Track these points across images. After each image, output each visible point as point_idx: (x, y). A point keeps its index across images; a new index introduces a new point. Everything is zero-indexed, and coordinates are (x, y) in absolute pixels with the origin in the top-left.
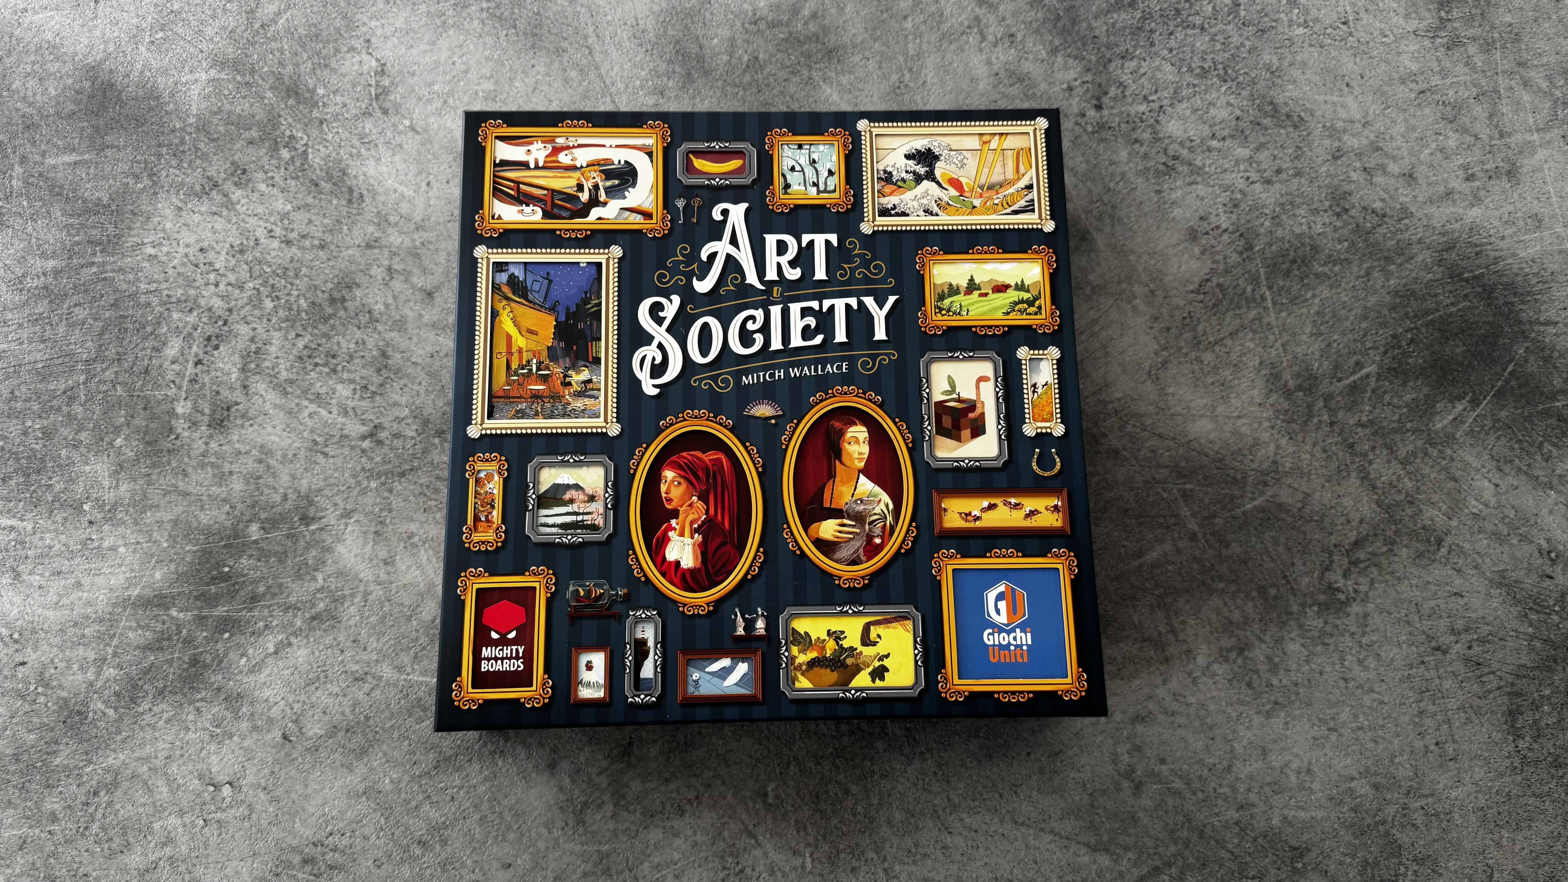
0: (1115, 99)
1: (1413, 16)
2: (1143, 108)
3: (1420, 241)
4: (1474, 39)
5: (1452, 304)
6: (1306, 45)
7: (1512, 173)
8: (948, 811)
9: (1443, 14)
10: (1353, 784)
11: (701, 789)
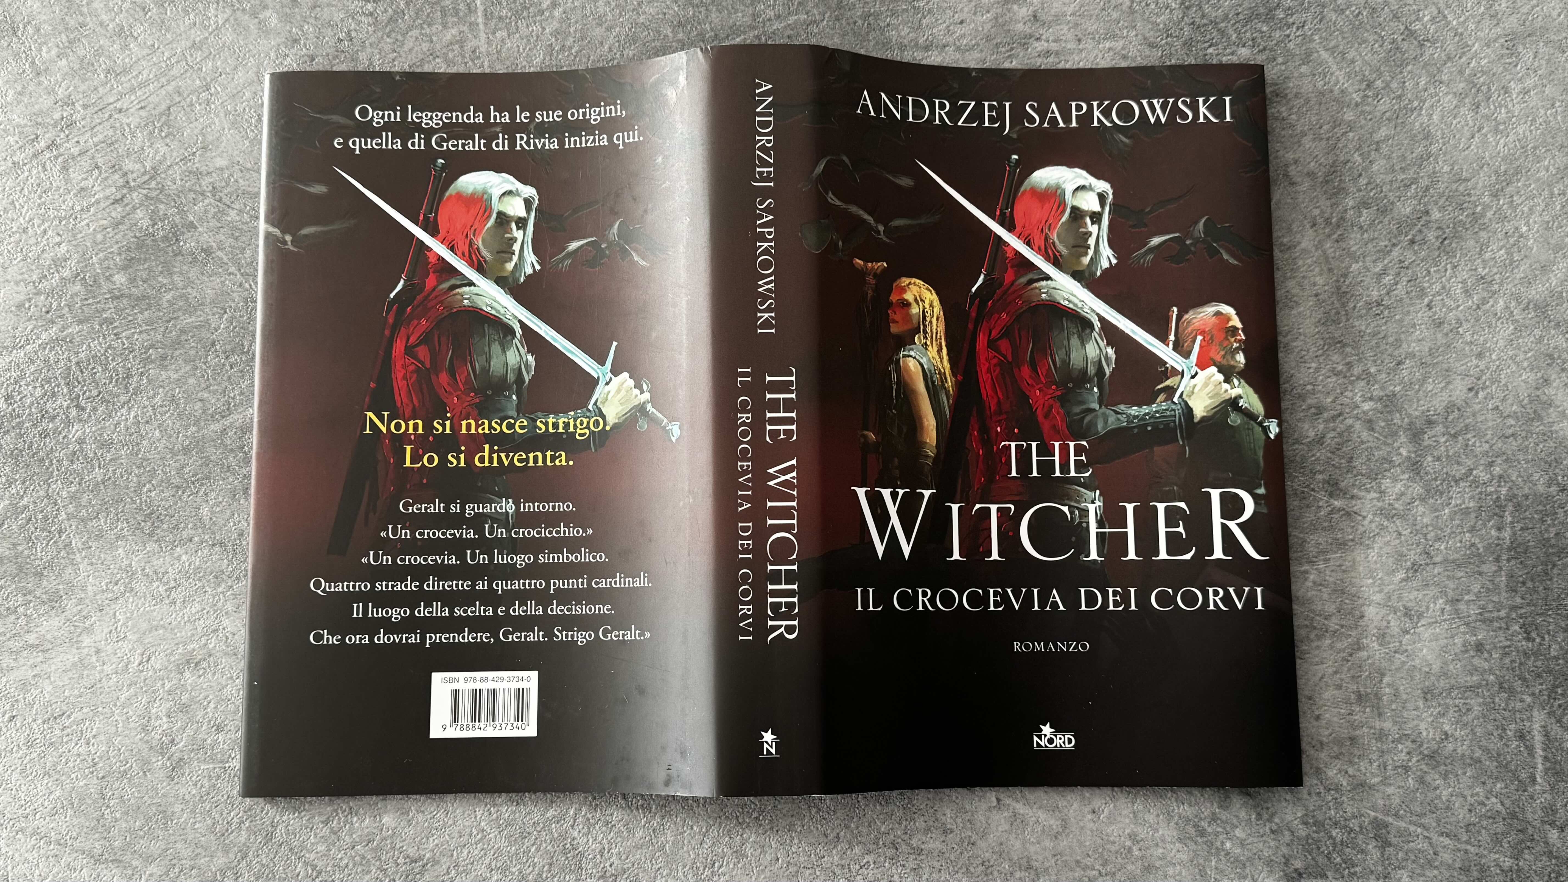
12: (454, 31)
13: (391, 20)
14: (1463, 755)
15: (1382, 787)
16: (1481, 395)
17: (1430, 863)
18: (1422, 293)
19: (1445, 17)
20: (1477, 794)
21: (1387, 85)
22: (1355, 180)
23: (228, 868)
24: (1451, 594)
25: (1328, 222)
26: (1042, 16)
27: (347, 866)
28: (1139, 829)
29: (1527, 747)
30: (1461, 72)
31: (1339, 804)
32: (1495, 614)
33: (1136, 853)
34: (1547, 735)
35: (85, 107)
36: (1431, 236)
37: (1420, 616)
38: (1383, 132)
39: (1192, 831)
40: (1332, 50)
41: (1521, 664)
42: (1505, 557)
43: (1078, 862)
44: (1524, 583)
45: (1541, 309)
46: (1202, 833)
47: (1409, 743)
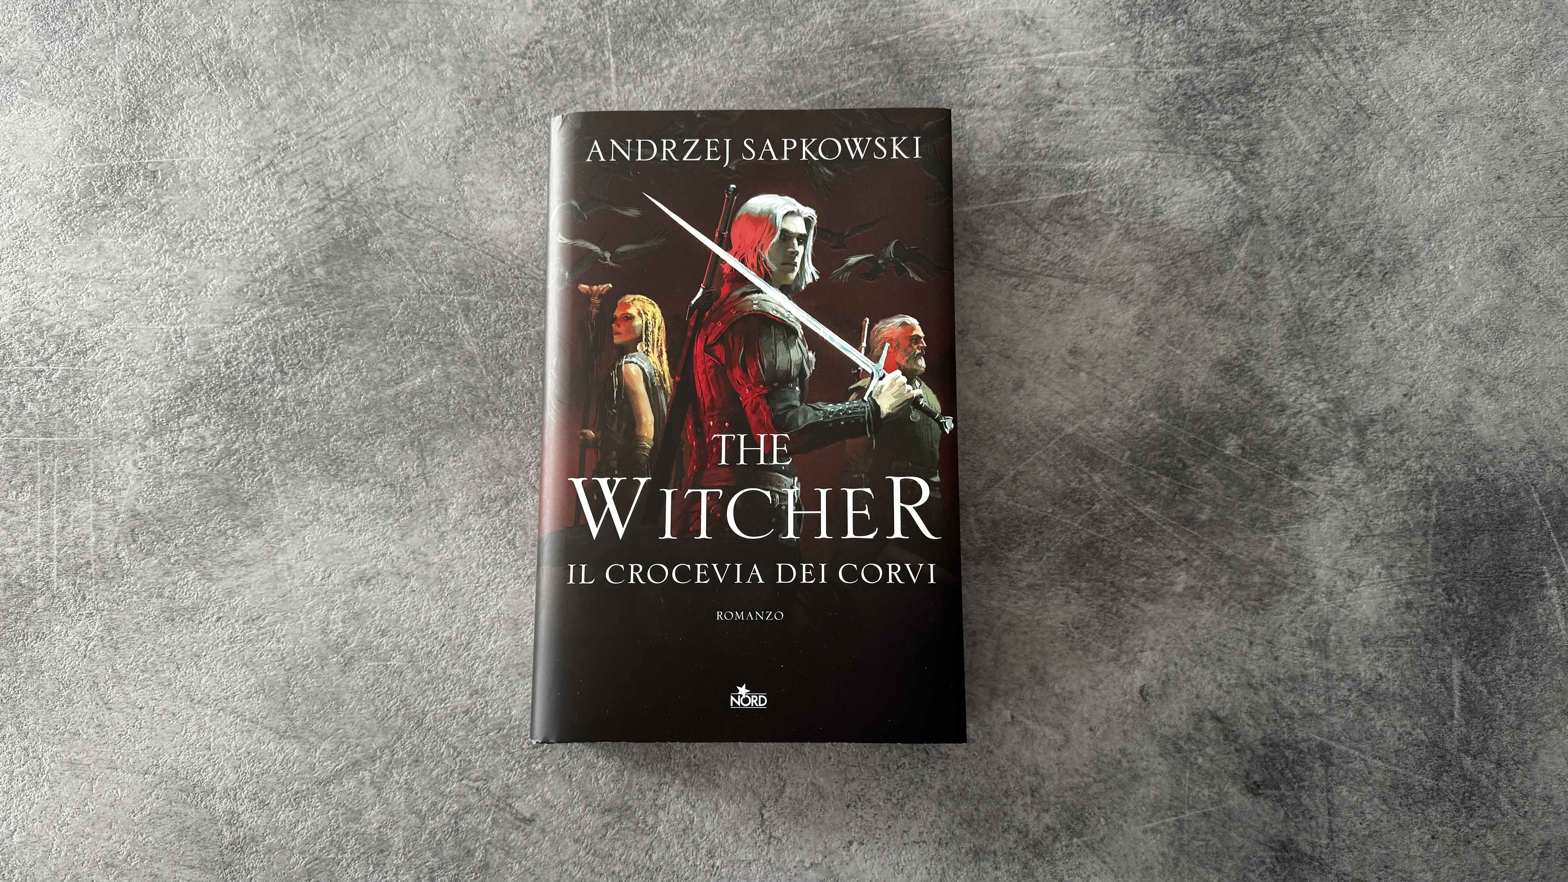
12: (591, 83)
13: (542, 73)
14: (1394, 693)
15: (1327, 717)
16: (1414, 400)
17: (1365, 780)
18: (1367, 316)
19: (1389, 96)
20: (1405, 726)
21: (1341, 149)
22: (1314, 223)
23: (387, 747)
24: (1386, 560)
25: (1292, 256)
26: (1064, 84)
27: (482, 749)
28: (1128, 746)
29: (1447, 688)
30: (1401, 140)
31: (1291, 730)
32: (1423, 579)
33: (1125, 764)
34: (1463, 679)
35: (298, 135)
36: (1375, 270)
37: (1361, 578)
38: (1337, 186)
39: (1171, 748)
40: (1297, 120)
41: (1443, 620)
42: (1431, 532)
43: (1076, 770)
44: (1446, 554)
45: (1464, 332)
46: (1179, 750)
47: (1349, 682)
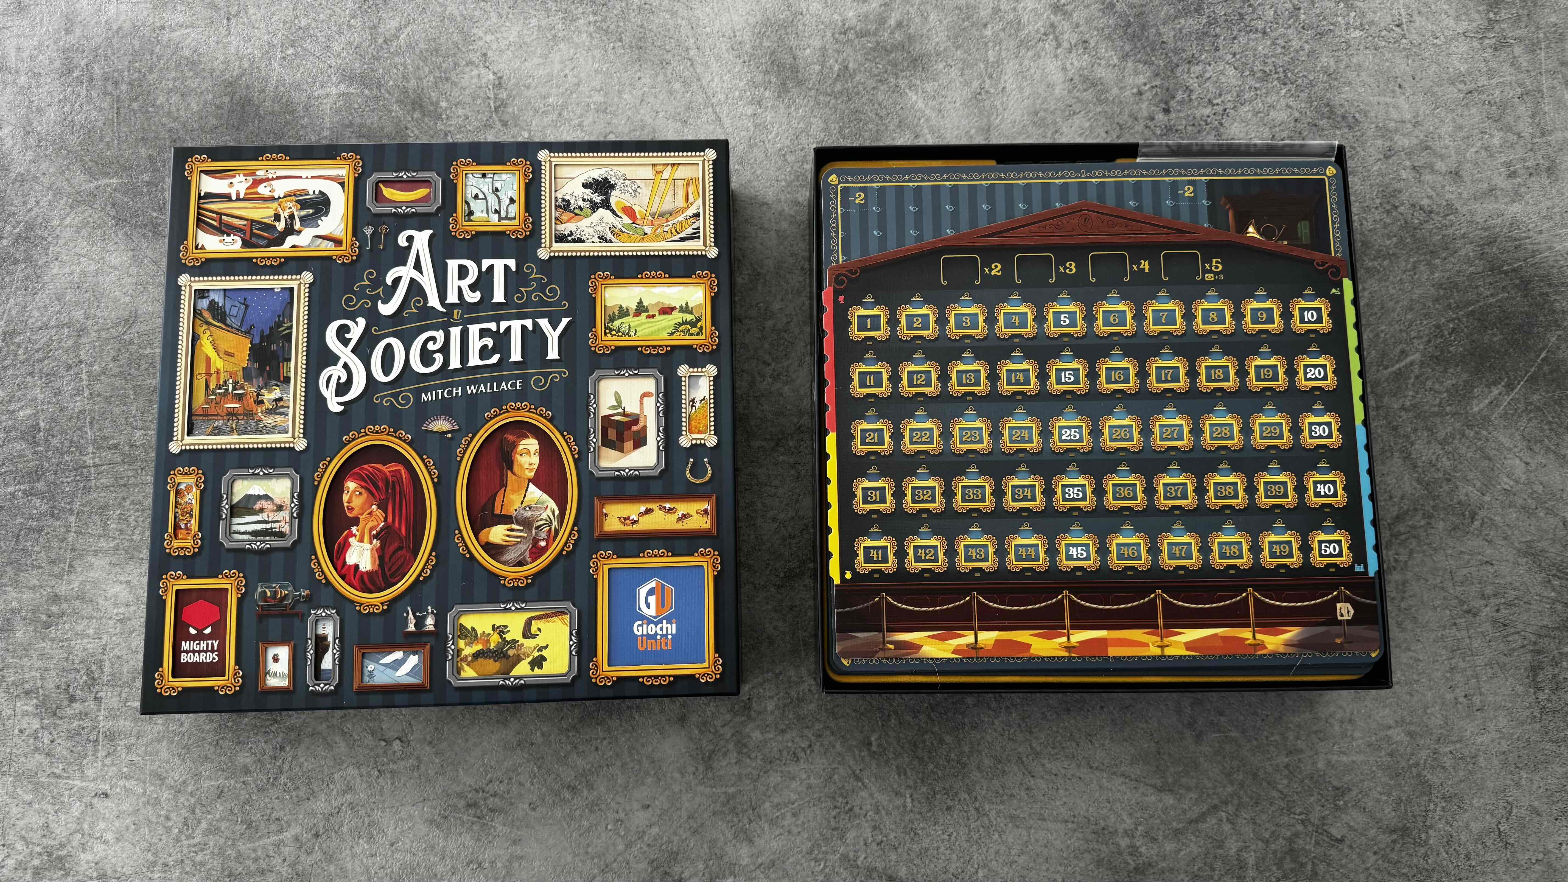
0: (1182, 102)
1: (1463, 17)
2: (1207, 111)
3: (1463, 236)
4: (1520, 40)
5: (1492, 295)
6: (1361, 47)
7: (1551, 170)
8: (1031, 758)
9: (1491, 15)
10: (1389, 733)
11: (813, 738)
